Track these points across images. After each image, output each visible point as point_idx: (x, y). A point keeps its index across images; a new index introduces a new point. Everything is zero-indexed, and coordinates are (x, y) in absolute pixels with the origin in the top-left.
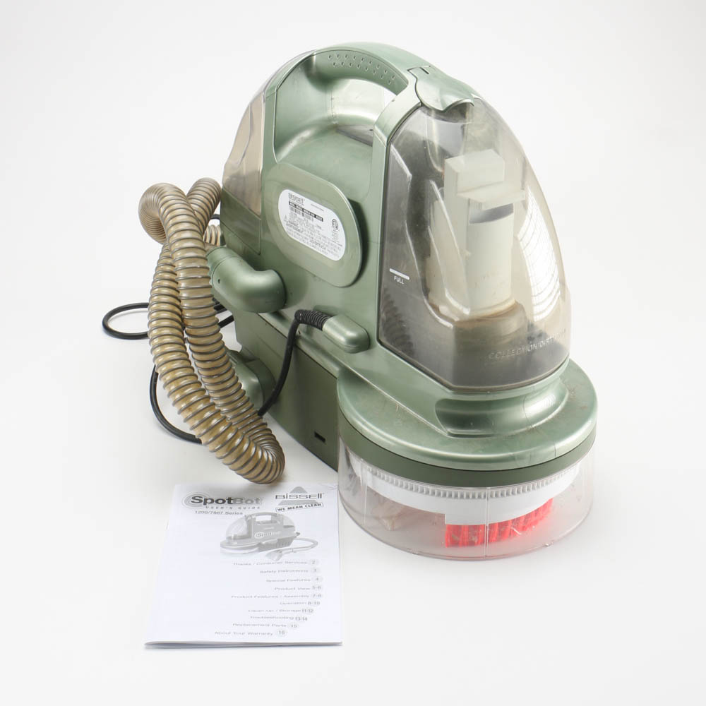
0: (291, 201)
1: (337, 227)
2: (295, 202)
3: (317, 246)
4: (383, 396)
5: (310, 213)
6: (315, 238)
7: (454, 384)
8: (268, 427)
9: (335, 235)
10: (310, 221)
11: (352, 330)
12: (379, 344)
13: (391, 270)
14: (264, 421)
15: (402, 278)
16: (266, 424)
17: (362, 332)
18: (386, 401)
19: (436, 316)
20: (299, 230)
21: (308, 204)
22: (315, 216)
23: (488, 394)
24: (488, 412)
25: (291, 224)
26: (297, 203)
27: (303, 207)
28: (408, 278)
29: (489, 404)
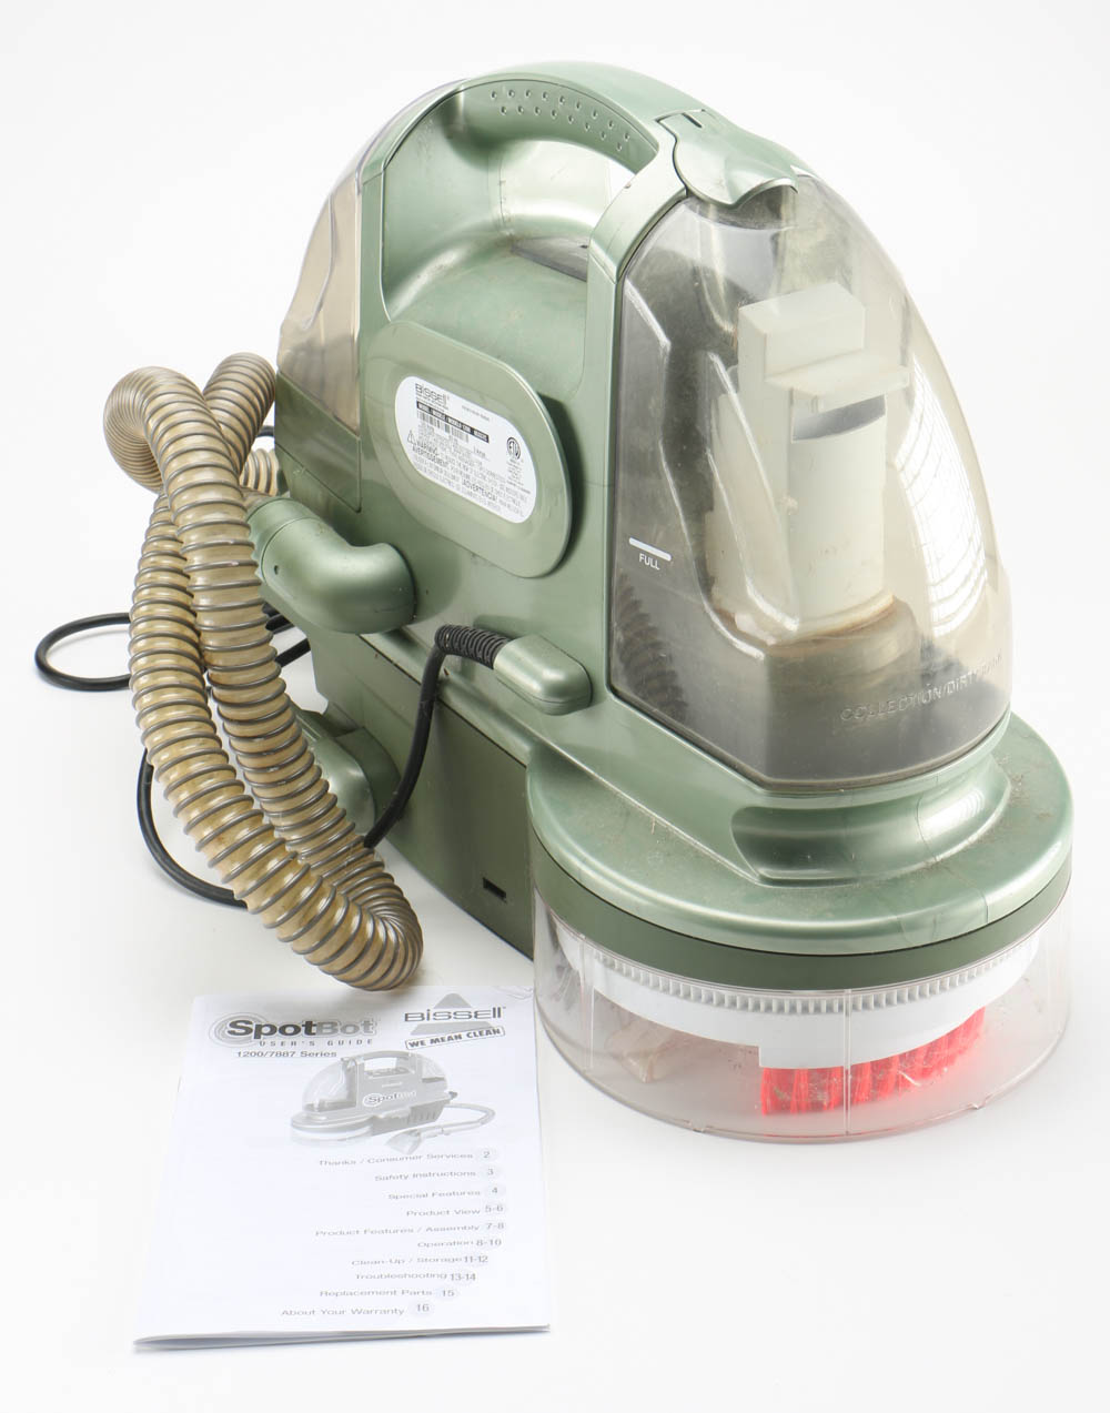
0: (422, 400)
1: (517, 454)
2: (429, 402)
3: (479, 493)
4: (624, 803)
5: (462, 426)
6: (472, 476)
7: (769, 776)
8: (386, 871)
9: (514, 469)
10: (461, 443)
11: (554, 666)
12: (611, 696)
13: (632, 542)
14: (376, 859)
15: (655, 558)
16: (381, 864)
17: (576, 670)
18: (629, 812)
19: (729, 635)
20: (439, 461)
21: (456, 406)
22: (472, 431)
23: (841, 794)
24: (843, 832)
25: (422, 448)
26: (434, 406)
27: (446, 412)
28: (667, 557)
29: (845, 815)
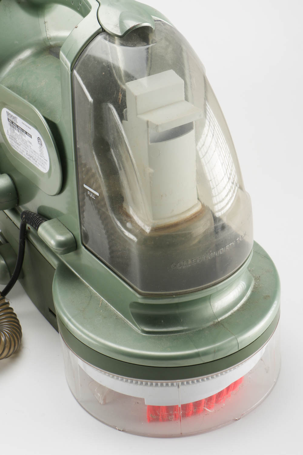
0: (10, 118)
1: (41, 144)
2: (11, 119)
3: (31, 159)
4: (90, 291)
5: (23, 130)
6: (28, 151)
7: (142, 290)
8: (10, 306)
9: (41, 150)
10: (23, 137)
11: (61, 234)
12: (83, 247)
13: (85, 186)
14: (6, 301)
15: (93, 194)
16: (8, 303)
17: (69, 236)
18: (91, 296)
19: (123, 229)
20: (18, 144)
21: (20, 122)
22: (26, 133)
23: (174, 298)
24: (177, 312)
25: (12, 137)
26: (13, 121)
27: (17, 124)
28: (98, 194)
29: (177, 306)
